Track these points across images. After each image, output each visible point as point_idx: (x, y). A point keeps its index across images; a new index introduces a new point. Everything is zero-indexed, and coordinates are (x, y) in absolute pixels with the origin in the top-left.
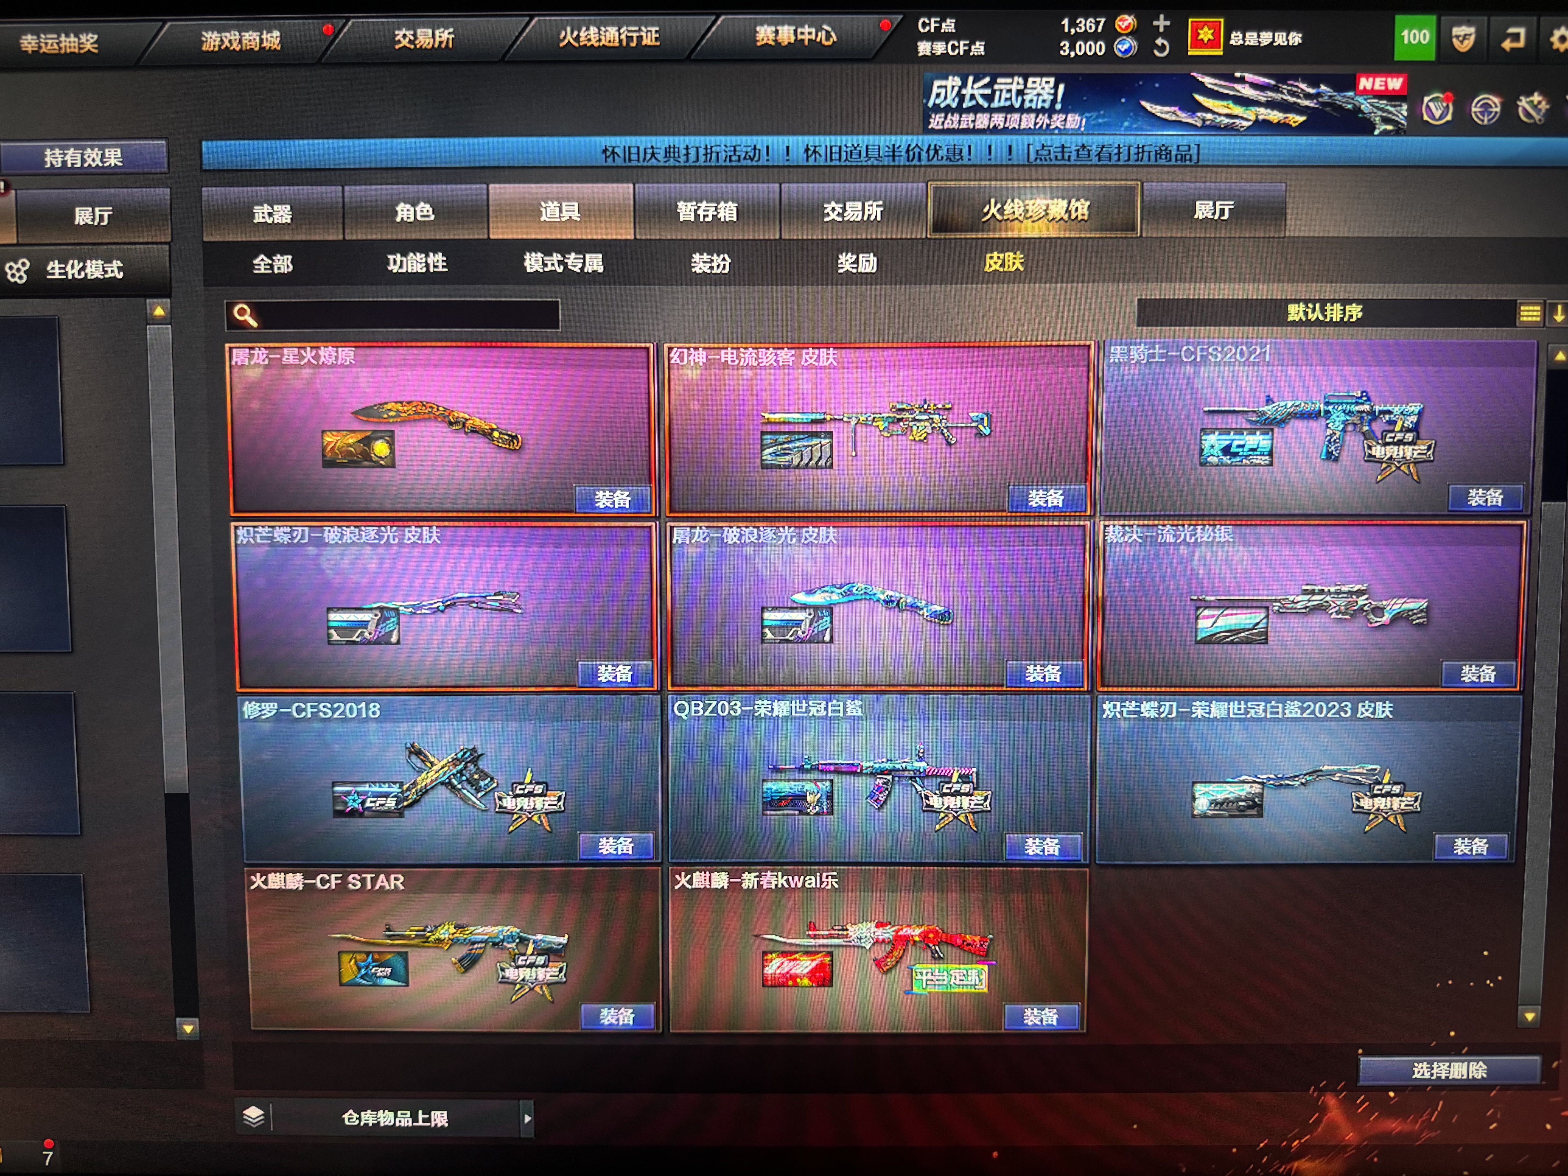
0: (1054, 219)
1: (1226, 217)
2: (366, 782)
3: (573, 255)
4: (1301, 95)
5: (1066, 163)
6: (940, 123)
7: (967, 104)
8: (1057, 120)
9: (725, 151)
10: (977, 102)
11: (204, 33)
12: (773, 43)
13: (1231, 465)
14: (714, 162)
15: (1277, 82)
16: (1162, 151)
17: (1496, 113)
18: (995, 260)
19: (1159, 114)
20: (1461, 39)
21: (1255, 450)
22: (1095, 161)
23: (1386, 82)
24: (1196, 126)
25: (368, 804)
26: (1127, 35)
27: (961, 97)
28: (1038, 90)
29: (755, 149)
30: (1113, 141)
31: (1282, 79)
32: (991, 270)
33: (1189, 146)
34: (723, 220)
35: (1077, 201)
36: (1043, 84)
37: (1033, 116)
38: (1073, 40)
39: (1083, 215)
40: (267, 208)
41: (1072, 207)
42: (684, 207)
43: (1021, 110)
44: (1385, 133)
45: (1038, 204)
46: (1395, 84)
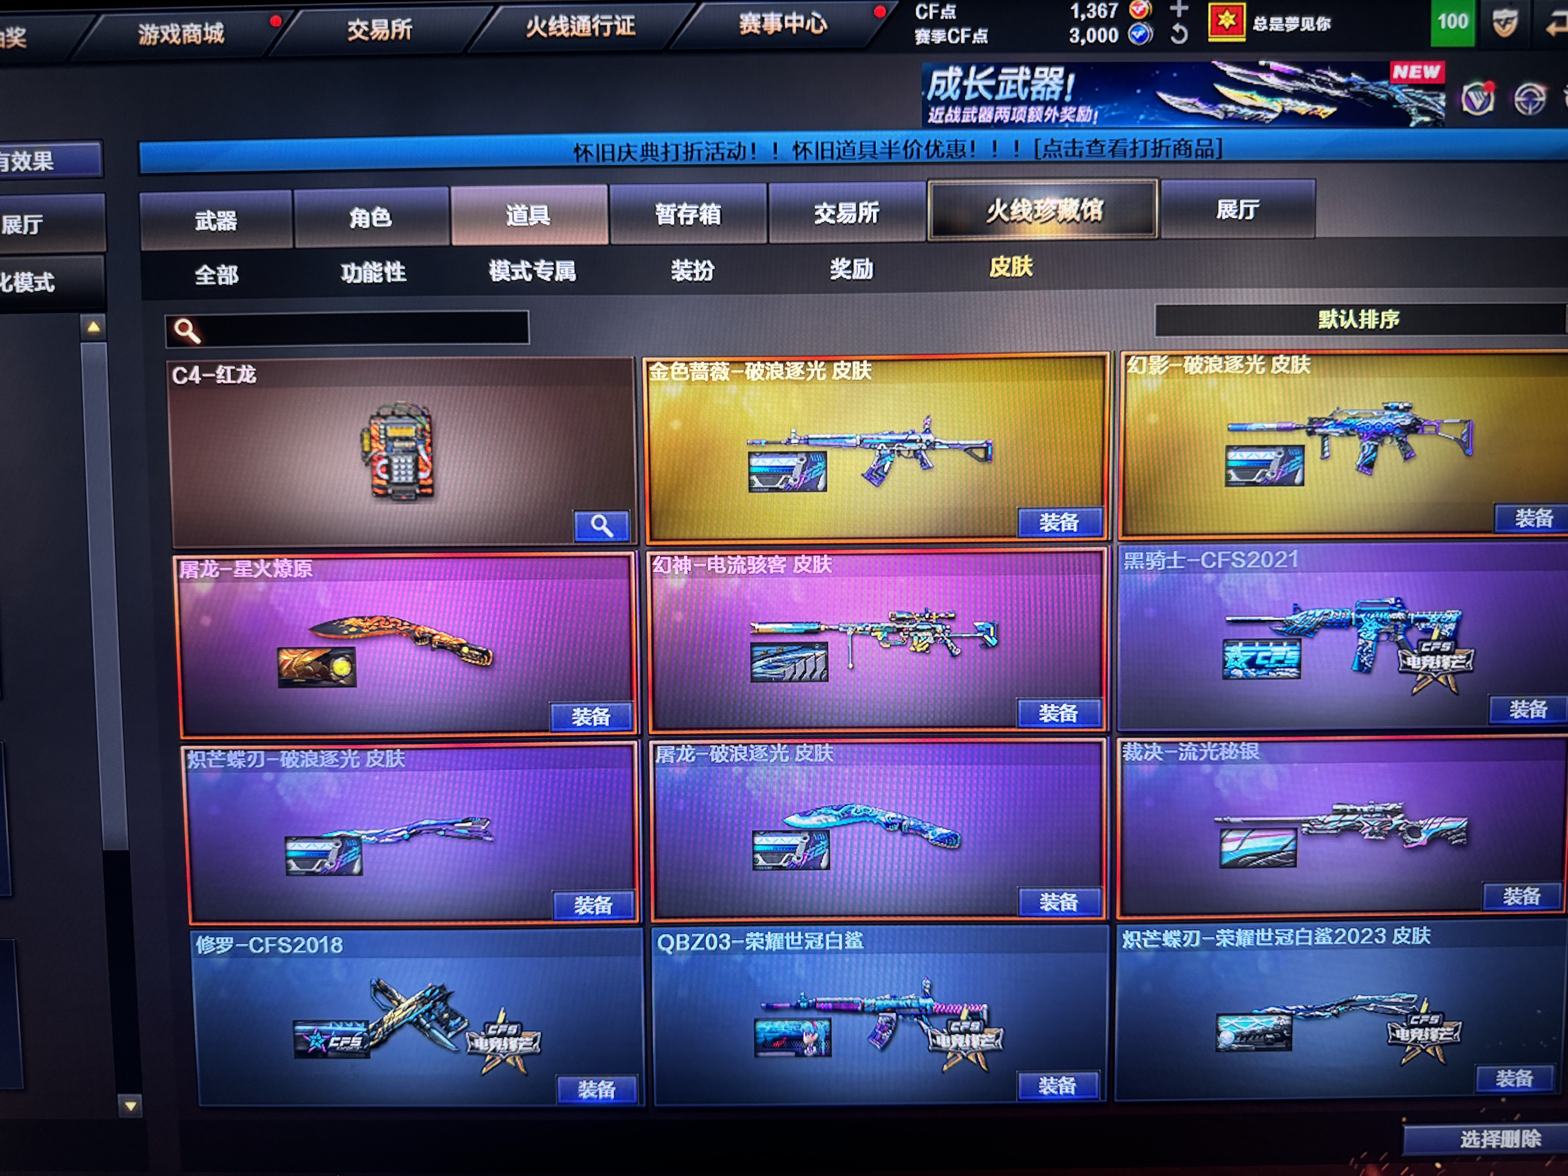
0: (1065, 220)
1: (1251, 217)
2: (329, 1021)
3: (543, 262)
4: (1331, 85)
5: (1078, 159)
6: (940, 117)
7: (969, 96)
8: (1067, 113)
9: (708, 149)
10: (980, 95)
11: (141, 26)
12: (758, 32)
13: (1257, 678)
14: (695, 161)
15: (1305, 70)
16: (1181, 145)
17: (1541, 103)
18: (1002, 264)
19: (1177, 106)
20: (1502, 23)
21: (1282, 662)
22: (1109, 157)
23: (1422, 70)
24: (1218, 119)
25: (331, 1044)
26: (1142, 21)
27: (963, 89)
28: (1047, 81)
29: (740, 146)
30: (1128, 135)
31: (1310, 67)
32: (997, 275)
33: (1211, 141)
34: (705, 223)
35: (1090, 199)
36: (1052, 75)
37: (1040, 109)
38: (1084, 26)
39: (1096, 215)
40: (210, 214)
41: (1084, 207)
42: (663, 210)
43: (1028, 102)
44: (1422, 125)
45: (1047, 204)
46: (1432, 72)
